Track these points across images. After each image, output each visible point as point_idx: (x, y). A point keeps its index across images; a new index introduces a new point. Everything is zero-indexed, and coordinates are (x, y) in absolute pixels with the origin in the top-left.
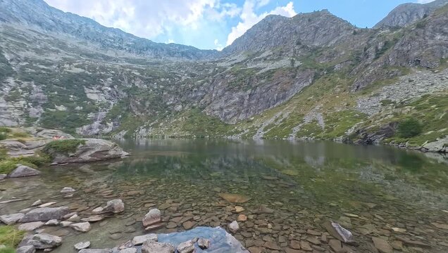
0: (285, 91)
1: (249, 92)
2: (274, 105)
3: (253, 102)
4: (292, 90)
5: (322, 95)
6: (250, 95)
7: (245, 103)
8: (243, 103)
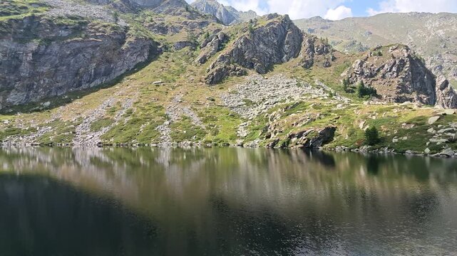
0: (109, 62)
1: (34, 45)
2: (89, 82)
3: (45, 69)
4: (120, 63)
5: (174, 81)
6: (35, 54)
7: (22, 68)
8: (17, 67)
